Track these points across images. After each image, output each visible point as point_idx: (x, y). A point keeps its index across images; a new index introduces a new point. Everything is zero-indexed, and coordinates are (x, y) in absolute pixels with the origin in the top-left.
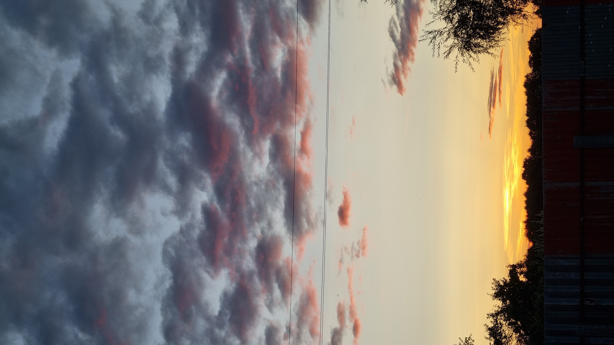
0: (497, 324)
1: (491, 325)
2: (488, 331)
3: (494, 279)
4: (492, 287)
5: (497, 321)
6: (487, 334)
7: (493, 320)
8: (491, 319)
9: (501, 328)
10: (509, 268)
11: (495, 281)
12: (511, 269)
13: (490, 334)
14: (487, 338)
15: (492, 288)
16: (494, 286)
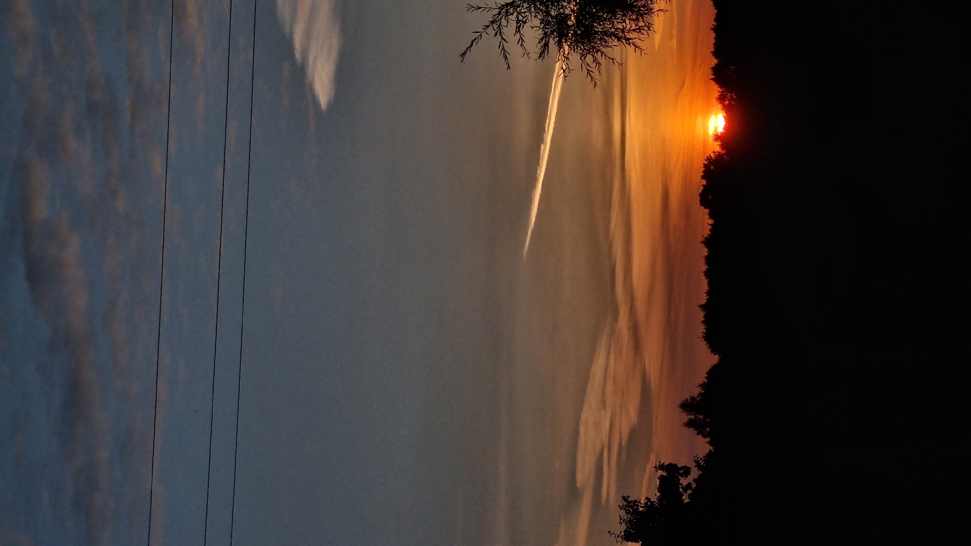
3: (624, 498)
4: (620, 516)
10: (660, 473)
11: (627, 503)
12: (665, 474)
15: (621, 519)
16: (623, 513)
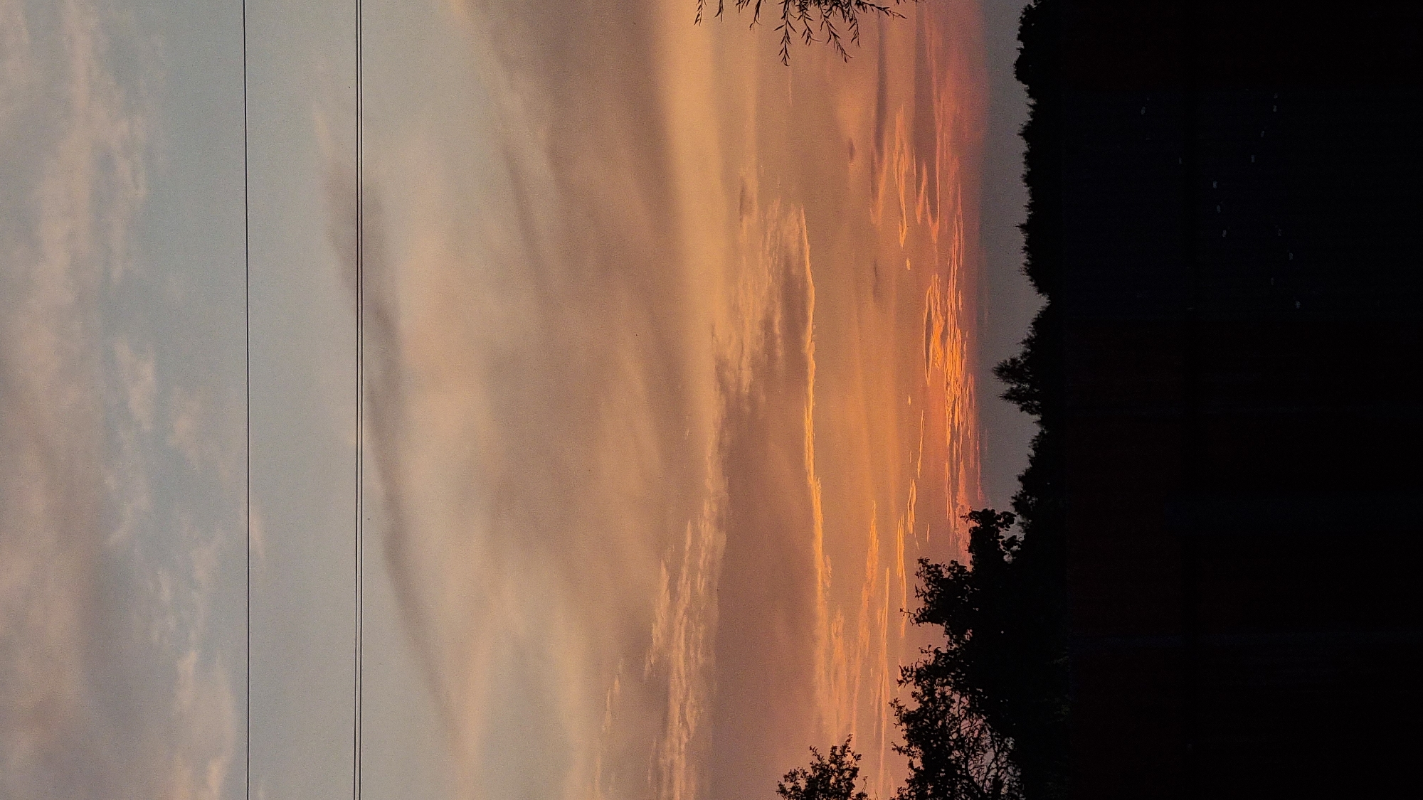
0: (933, 700)
1: (914, 706)
2: (904, 726)
3: (921, 561)
4: (916, 588)
5: (930, 692)
6: (899, 735)
7: (919, 690)
8: (911, 687)
9: (946, 711)
10: (971, 523)
11: (926, 568)
12: (978, 525)
13: (912, 737)
14: (900, 750)
15: (917, 591)
16: (921, 584)
